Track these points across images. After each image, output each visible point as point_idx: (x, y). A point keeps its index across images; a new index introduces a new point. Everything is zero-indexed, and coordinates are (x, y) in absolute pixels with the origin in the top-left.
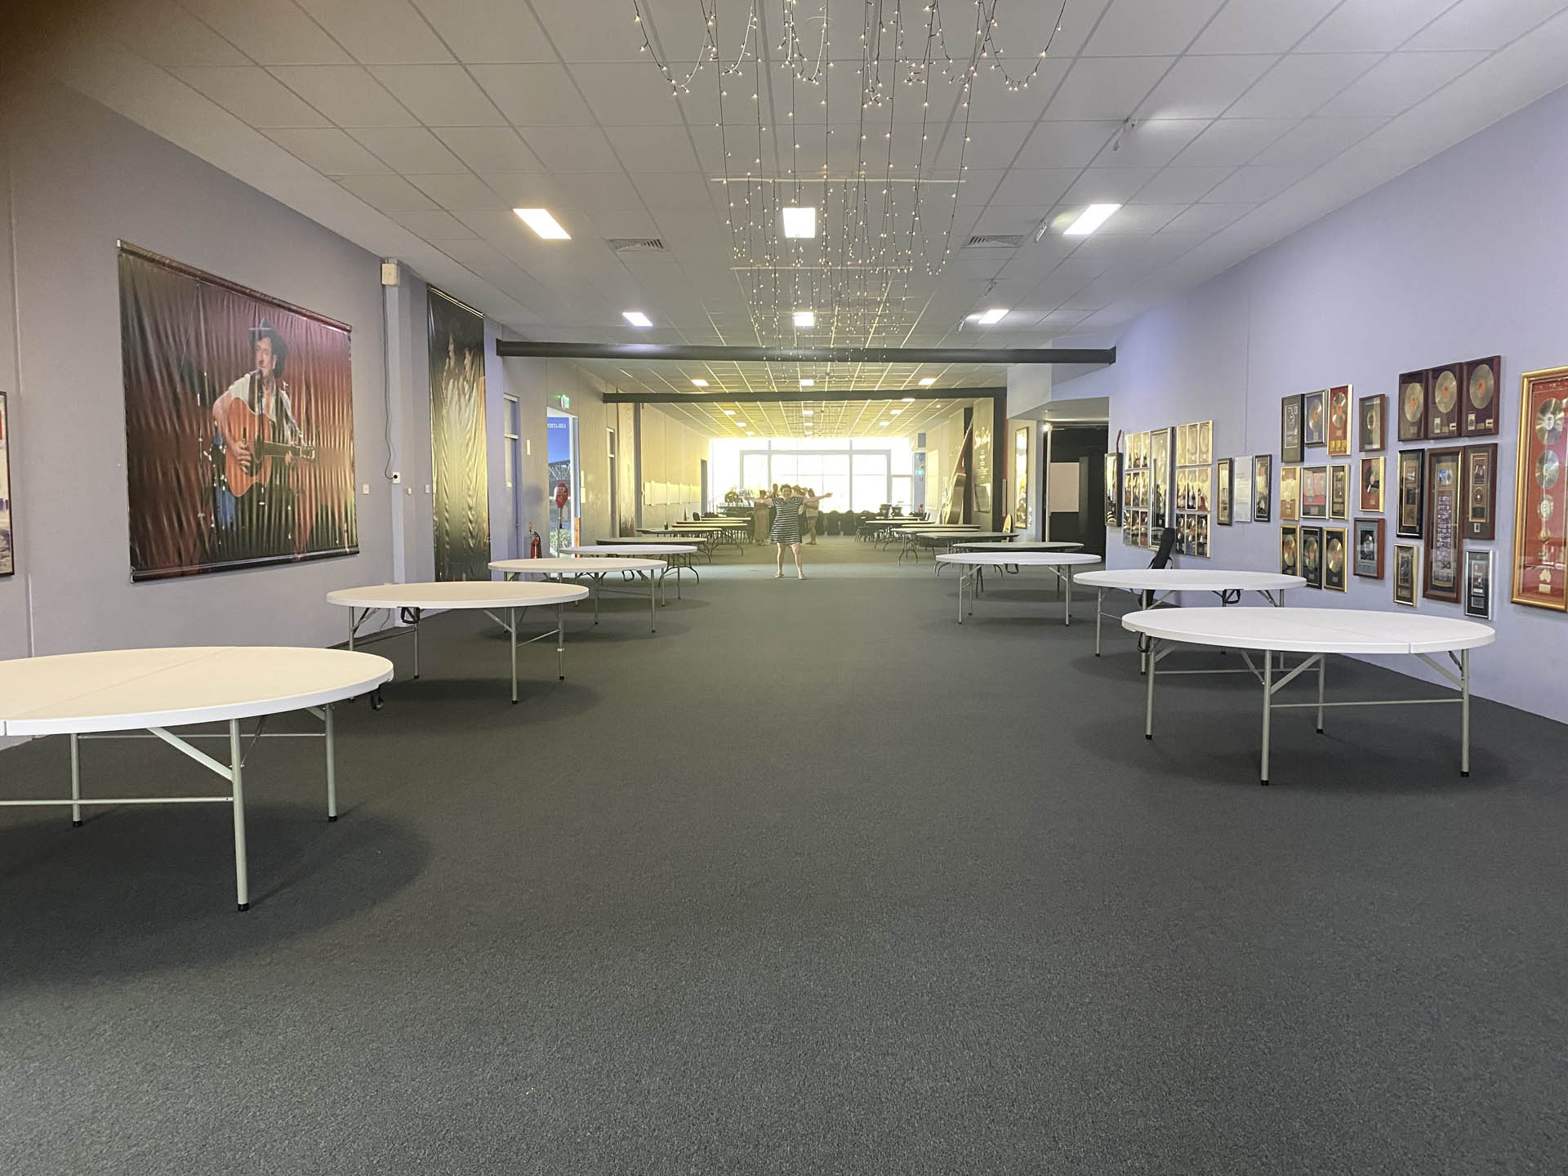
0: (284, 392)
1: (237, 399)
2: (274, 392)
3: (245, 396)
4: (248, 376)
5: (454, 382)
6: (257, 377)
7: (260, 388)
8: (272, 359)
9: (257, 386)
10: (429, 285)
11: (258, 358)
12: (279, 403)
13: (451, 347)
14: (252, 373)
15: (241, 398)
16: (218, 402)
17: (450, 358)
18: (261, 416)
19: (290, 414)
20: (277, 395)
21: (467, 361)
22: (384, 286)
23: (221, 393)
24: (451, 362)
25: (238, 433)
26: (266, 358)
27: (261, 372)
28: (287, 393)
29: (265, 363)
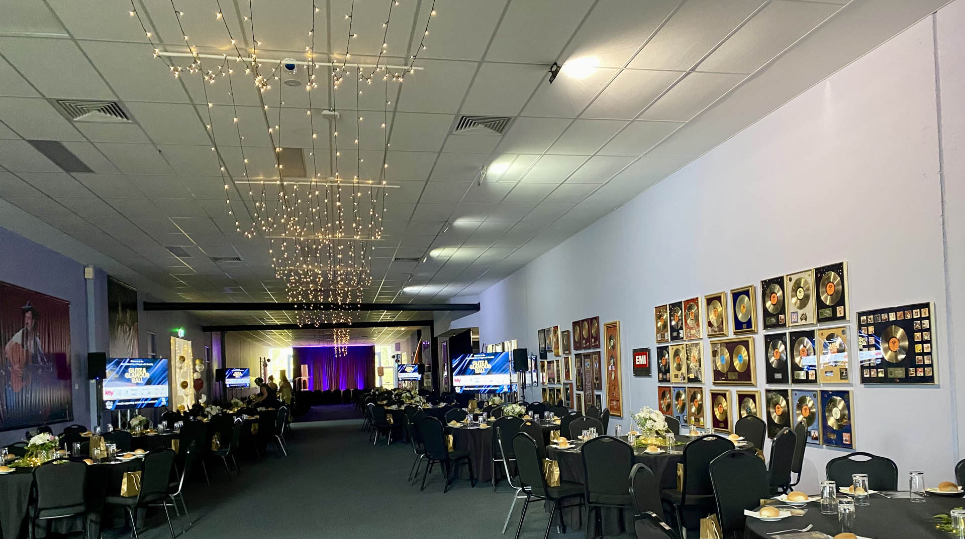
0: (38, 338)
1: (16, 343)
2: (33, 338)
3: (20, 342)
4: (21, 331)
5: (121, 327)
6: (25, 331)
7: (27, 336)
8: (32, 322)
9: (25, 337)
10: (109, 276)
11: (26, 322)
12: (35, 343)
13: (120, 308)
14: (23, 329)
15: (19, 343)
16: (8, 345)
17: (119, 314)
18: (27, 350)
19: (40, 349)
20: (34, 340)
21: (128, 315)
22: (86, 279)
23: (9, 340)
24: (120, 315)
25: (16, 360)
26: (29, 321)
27: (27, 329)
28: (39, 338)
29: (29, 324)
